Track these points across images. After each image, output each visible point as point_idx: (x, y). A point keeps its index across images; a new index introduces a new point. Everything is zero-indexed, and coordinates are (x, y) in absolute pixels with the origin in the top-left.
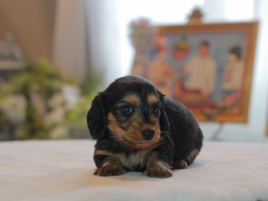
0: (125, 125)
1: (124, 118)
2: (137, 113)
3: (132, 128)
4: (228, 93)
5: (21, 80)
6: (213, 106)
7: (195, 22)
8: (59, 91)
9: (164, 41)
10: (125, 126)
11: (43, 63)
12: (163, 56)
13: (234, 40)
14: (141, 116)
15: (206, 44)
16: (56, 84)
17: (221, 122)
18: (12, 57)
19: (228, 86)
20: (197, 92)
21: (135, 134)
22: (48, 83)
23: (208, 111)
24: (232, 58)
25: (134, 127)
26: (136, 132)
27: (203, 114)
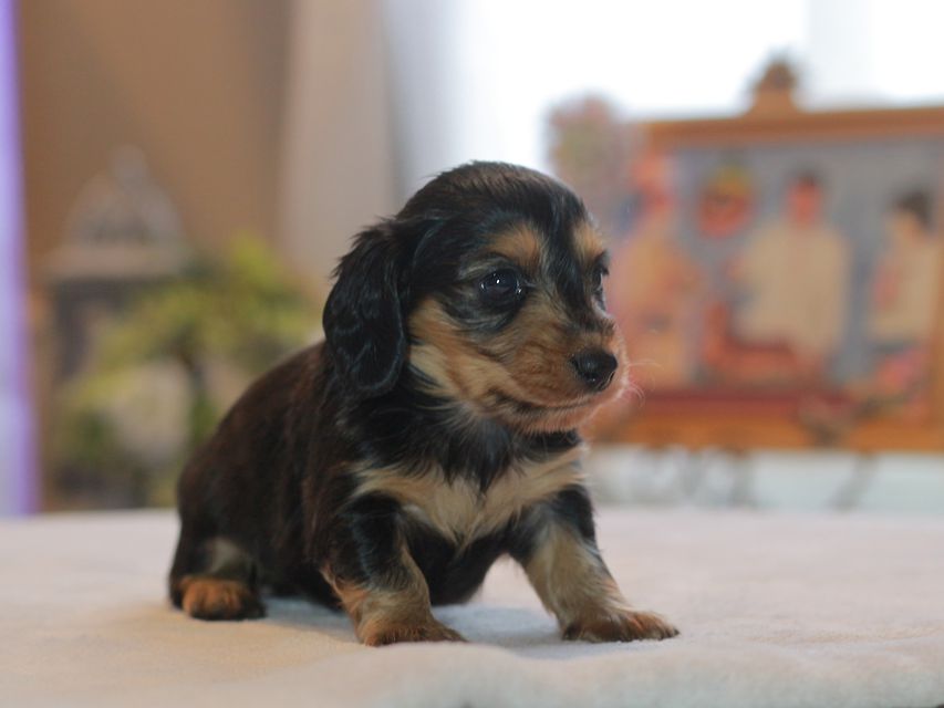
0: (497, 342)
2: (543, 296)
3: (536, 350)
4: (888, 351)
5: (172, 310)
6: (835, 398)
9: (668, 174)
14: (561, 305)
15: (809, 182)
17: (867, 451)
18: (137, 233)
20: (780, 349)
21: (549, 371)
22: (263, 320)
23: (821, 412)
25: (540, 346)
26: (550, 363)
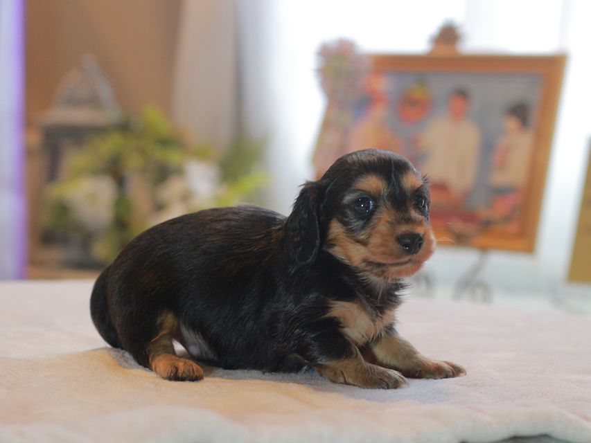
0: (363, 235)
1: (360, 223)
2: (383, 209)
4: (501, 192)
5: (109, 145)
6: (469, 217)
7: (444, 51)
8: (179, 172)
9: (384, 85)
10: (362, 237)
11: (152, 115)
12: (379, 113)
13: (515, 90)
15: (462, 94)
16: (174, 157)
17: (484, 249)
18: (94, 102)
19: (500, 178)
22: (159, 154)
23: (458, 226)
24: (512, 124)
27: (449, 231)
